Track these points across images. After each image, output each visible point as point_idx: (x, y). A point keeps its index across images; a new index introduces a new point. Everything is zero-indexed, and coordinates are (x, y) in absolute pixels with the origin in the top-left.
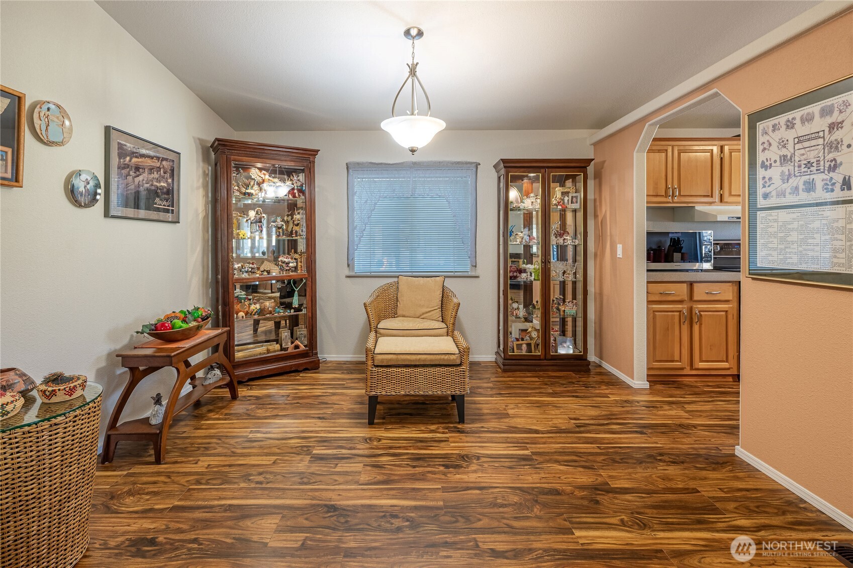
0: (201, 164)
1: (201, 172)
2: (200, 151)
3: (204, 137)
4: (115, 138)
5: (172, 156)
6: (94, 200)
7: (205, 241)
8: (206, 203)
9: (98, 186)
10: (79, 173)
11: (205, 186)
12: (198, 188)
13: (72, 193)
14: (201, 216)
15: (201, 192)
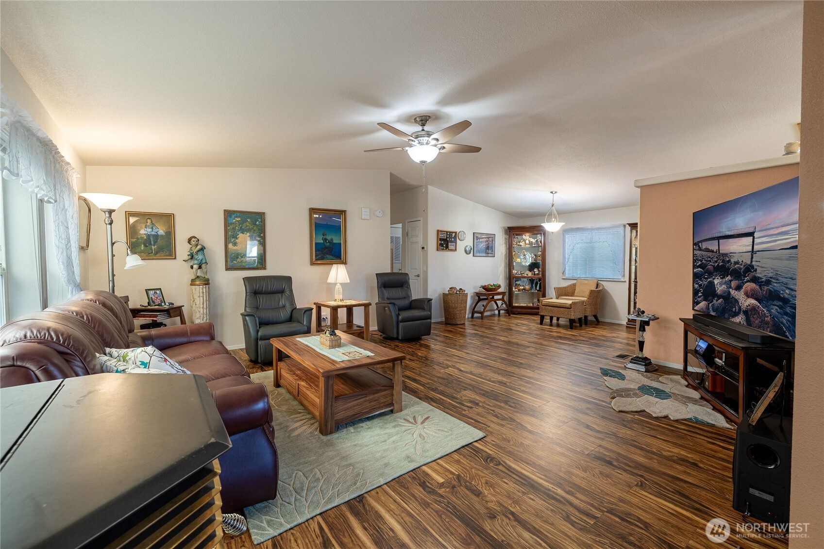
0: (504, 236)
1: (504, 238)
2: (504, 231)
3: (504, 226)
4: (475, 235)
5: (493, 236)
6: (470, 253)
7: (506, 263)
8: (506, 249)
9: (471, 249)
10: (467, 246)
11: (506, 243)
12: (502, 244)
13: (466, 251)
14: (504, 254)
15: (504, 245)
